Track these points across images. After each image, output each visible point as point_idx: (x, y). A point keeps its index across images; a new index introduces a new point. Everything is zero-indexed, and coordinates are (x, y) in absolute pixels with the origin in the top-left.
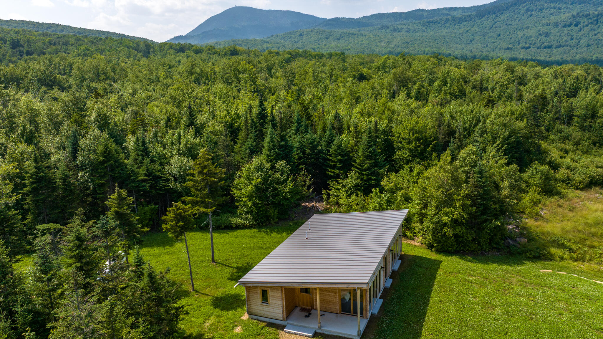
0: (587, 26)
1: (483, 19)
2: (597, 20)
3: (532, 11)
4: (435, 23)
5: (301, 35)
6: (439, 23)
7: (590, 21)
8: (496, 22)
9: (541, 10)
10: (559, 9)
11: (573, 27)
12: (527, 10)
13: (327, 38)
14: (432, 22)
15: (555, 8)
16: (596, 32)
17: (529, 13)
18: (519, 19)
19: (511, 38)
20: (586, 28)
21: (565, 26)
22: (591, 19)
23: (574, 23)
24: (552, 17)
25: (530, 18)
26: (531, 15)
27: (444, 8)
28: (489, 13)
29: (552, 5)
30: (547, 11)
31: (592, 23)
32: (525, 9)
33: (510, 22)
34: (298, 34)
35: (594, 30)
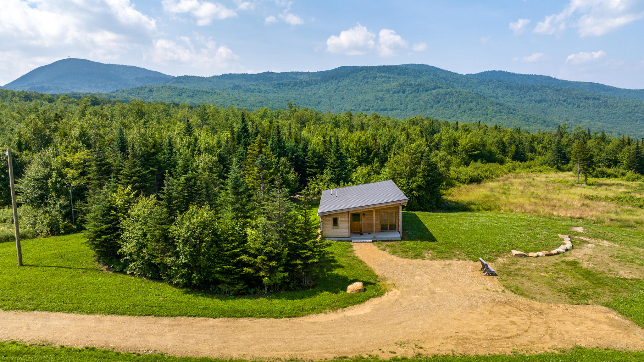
0: (411, 93)
1: (327, 84)
2: (418, 89)
3: (368, 78)
4: (285, 85)
5: (151, 91)
6: (289, 85)
7: (413, 90)
8: (338, 87)
9: (375, 78)
10: (389, 78)
11: (401, 94)
12: (364, 78)
13: (179, 95)
14: (282, 84)
15: (385, 77)
16: (418, 99)
17: (366, 80)
18: (357, 85)
19: (353, 101)
20: (411, 95)
21: (395, 93)
22: (413, 88)
23: (402, 91)
24: (384, 85)
25: (367, 85)
26: (367, 82)
27: (291, 72)
28: (332, 78)
29: (383, 74)
30: (380, 79)
31: (415, 91)
32: (362, 76)
33: (350, 87)
34: (147, 90)
35: (417, 97)
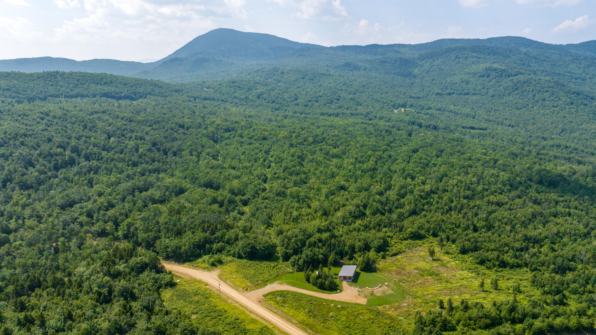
0: (495, 78)
1: (423, 62)
2: (501, 74)
3: (460, 58)
4: (387, 62)
6: (390, 63)
7: (497, 75)
8: (432, 66)
9: (466, 58)
10: (479, 58)
11: (485, 78)
12: (456, 57)
14: (384, 62)
15: (476, 57)
16: (500, 84)
17: (457, 60)
18: (449, 64)
20: (494, 80)
21: (480, 76)
22: (497, 73)
23: (486, 75)
24: (474, 66)
25: (458, 65)
26: (459, 62)
28: (428, 57)
29: (474, 54)
30: (471, 59)
31: (498, 76)
32: (455, 56)
33: (443, 67)
35: (499, 82)
